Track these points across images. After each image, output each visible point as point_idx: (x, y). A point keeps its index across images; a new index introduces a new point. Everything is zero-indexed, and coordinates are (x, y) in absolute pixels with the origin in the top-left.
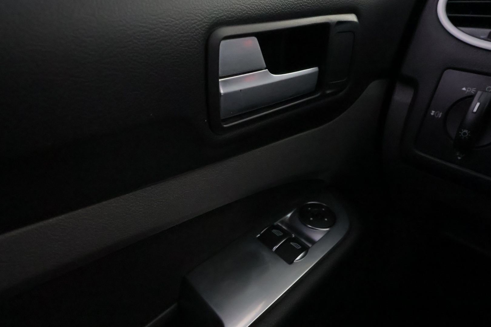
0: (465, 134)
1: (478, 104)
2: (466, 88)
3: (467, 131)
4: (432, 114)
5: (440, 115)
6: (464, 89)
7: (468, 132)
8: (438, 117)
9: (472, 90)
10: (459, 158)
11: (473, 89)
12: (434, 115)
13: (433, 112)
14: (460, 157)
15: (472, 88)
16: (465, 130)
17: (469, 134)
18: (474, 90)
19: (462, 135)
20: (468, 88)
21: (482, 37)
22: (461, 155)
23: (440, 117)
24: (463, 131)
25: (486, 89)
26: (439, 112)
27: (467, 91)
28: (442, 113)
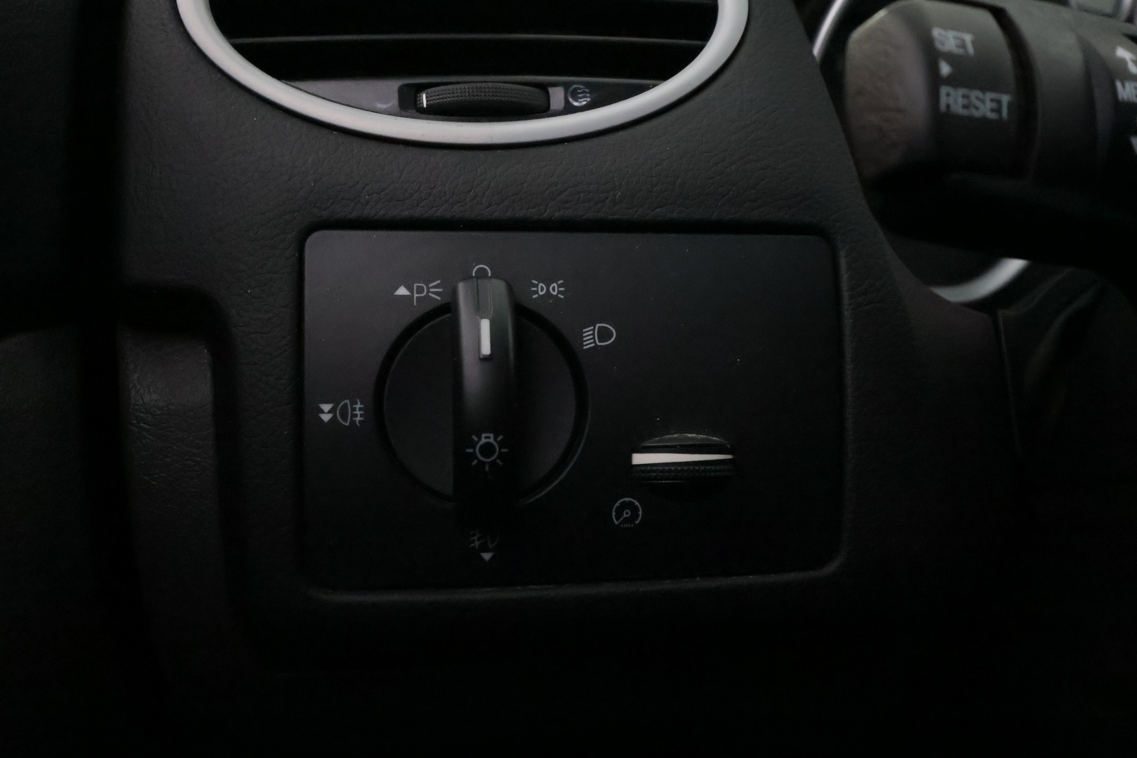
0: (487, 449)
1: (485, 325)
2: (410, 288)
3: (491, 435)
4: (326, 418)
5: (358, 412)
6: (402, 291)
7: (495, 439)
8: (353, 422)
9: (428, 288)
10: (487, 556)
11: (431, 285)
12: (333, 420)
13: (326, 407)
14: (487, 550)
15: (427, 284)
16: (484, 435)
17: (501, 445)
18: (435, 287)
19: (479, 461)
20: (415, 285)
21: (380, 106)
22: (489, 544)
23: (359, 421)
24: (478, 442)
25: (474, 275)
26: (348, 401)
27: (416, 295)
28: (359, 403)
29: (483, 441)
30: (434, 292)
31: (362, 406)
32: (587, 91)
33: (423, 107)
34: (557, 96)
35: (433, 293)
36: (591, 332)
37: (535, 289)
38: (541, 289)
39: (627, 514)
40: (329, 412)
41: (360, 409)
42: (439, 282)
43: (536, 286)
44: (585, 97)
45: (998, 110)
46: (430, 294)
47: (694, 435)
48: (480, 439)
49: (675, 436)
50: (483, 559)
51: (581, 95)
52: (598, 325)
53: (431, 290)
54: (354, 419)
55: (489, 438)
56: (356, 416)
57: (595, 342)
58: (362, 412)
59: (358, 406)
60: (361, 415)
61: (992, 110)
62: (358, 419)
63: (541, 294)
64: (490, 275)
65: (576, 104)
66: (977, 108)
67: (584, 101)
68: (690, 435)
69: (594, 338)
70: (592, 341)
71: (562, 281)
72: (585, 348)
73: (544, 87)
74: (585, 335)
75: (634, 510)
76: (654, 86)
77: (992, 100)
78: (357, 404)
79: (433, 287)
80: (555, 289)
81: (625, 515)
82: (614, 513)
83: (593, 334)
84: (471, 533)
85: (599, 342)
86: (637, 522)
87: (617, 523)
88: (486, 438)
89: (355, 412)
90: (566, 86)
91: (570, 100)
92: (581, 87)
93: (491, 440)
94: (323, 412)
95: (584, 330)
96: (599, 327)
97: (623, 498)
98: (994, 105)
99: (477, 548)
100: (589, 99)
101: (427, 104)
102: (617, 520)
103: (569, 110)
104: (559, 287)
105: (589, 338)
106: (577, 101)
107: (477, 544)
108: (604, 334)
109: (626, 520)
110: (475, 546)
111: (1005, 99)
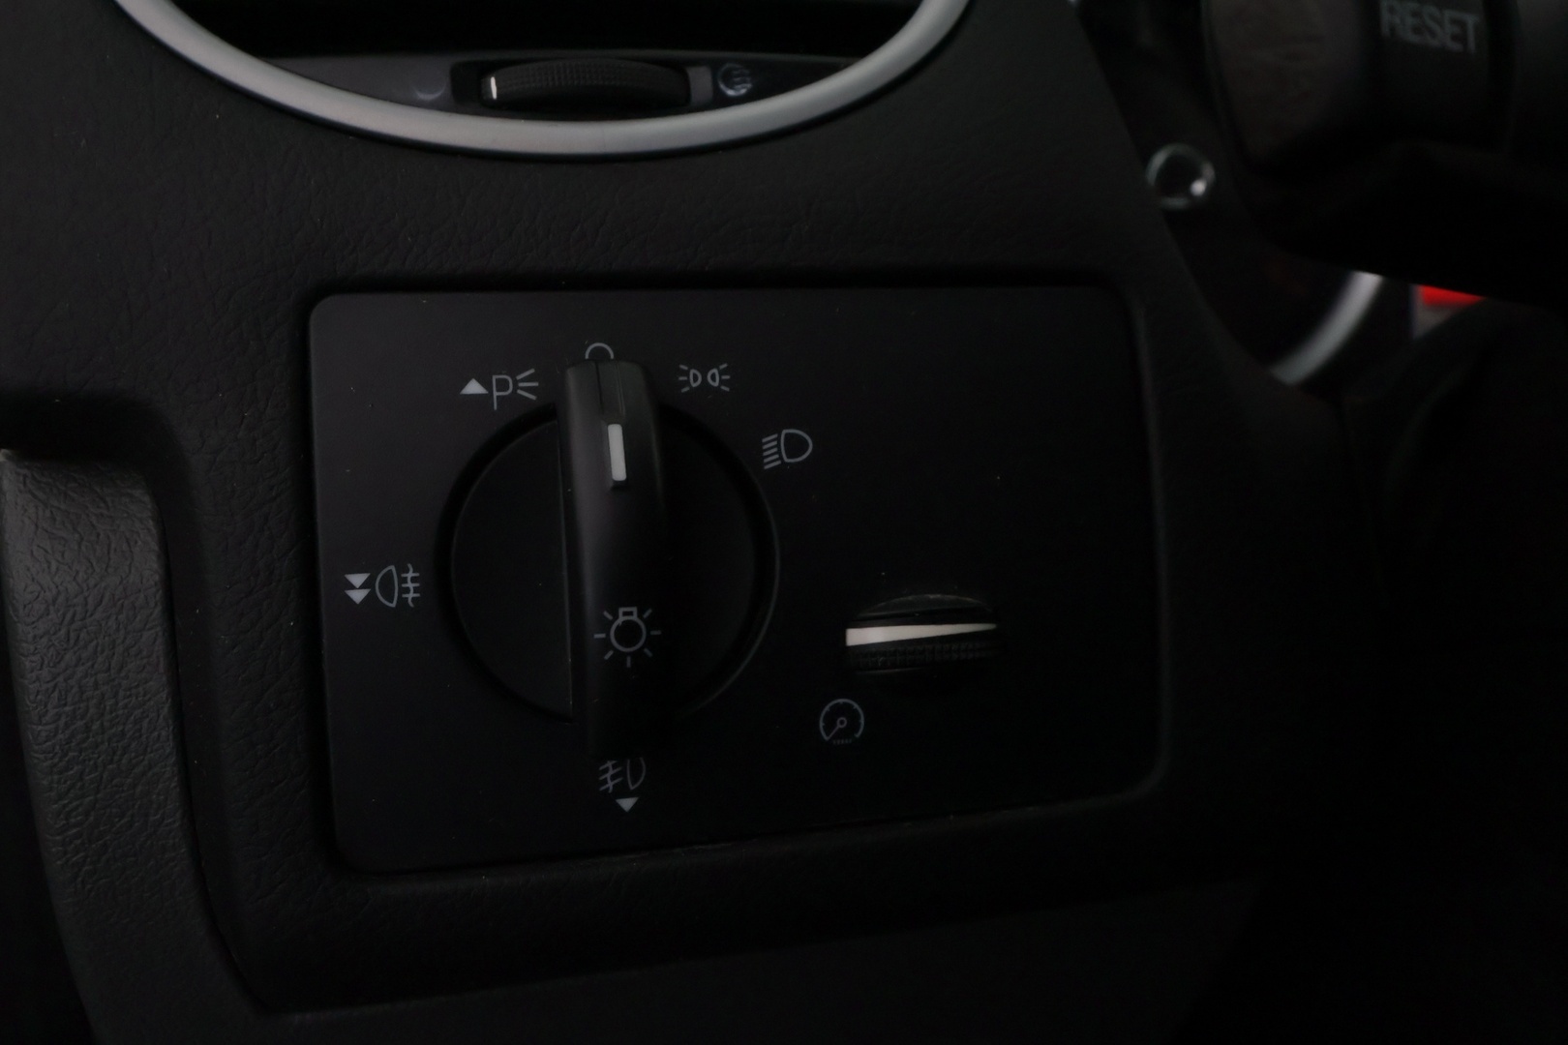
0: (628, 633)
1: (615, 434)
2: (485, 382)
3: (634, 610)
4: (358, 596)
5: (410, 585)
6: (474, 388)
7: (640, 616)
8: (402, 602)
9: (516, 382)
10: (627, 804)
11: (519, 377)
12: (370, 599)
13: (358, 579)
14: (628, 794)
15: (512, 375)
16: (621, 610)
17: (650, 624)
18: (525, 380)
19: (616, 650)
20: (494, 378)
21: (423, 96)
22: (630, 786)
23: (413, 599)
24: (612, 622)
25: (587, 357)
26: (392, 568)
27: (496, 394)
28: (411, 570)
29: (621, 619)
30: (525, 386)
31: (417, 575)
32: (747, 72)
33: (492, 98)
34: (701, 80)
35: (523, 389)
36: (775, 443)
37: (685, 378)
38: (694, 379)
39: (841, 723)
40: (363, 587)
41: (414, 580)
42: (532, 371)
43: (687, 374)
44: (745, 82)
45: (1461, 38)
46: (520, 392)
47: (939, 596)
48: (616, 617)
49: (910, 598)
50: (621, 809)
51: (738, 79)
52: (785, 432)
53: (521, 385)
54: (404, 596)
55: (631, 614)
56: (407, 590)
57: (781, 458)
58: (417, 585)
59: (410, 575)
60: (416, 590)
61: (1455, 38)
62: (411, 595)
63: (694, 385)
64: (612, 356)
65: (731, 93)
66: (1433, 34)
67: (743, 88)
68: (932, 597)
69: (779, 452)
70: (777, 456)
71: (724, 366)
72: (767, 467)
73: (679, 68)
74: (765, 447)
75: (853, 717)
76: (847, 66)
77: (1454, 22)
78: (407, 572)
79: (523, 380)
80: (715, 378)
81: (839, 726)
82: (821, 724)
83: (778, 446)
84: (601, 768)
85: (788, 458)
86: (858, 735)
87: (826, 738)
88: (625, 614)
89: (404, 585)
90: (715, 66)
91: (722, 86)
92: (737, 66)
93: (634, 618)
94: (353, 587)
95: (764, 440)
96: (786, 435)
97: (833, 700)
98: (1456, 30)
99: (610, 791)
100: (749, 86)
101: (498, 94)
102: (827, 735)
103: (721, 102)
104: (721, 374)
105: (773, 451)
106: (732, 88)
107: (610, 784)
108: (795, 446)
109: (841, 734)
110: (608, 789)
111: (1471, 20)
